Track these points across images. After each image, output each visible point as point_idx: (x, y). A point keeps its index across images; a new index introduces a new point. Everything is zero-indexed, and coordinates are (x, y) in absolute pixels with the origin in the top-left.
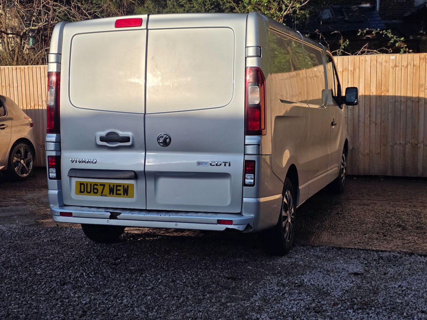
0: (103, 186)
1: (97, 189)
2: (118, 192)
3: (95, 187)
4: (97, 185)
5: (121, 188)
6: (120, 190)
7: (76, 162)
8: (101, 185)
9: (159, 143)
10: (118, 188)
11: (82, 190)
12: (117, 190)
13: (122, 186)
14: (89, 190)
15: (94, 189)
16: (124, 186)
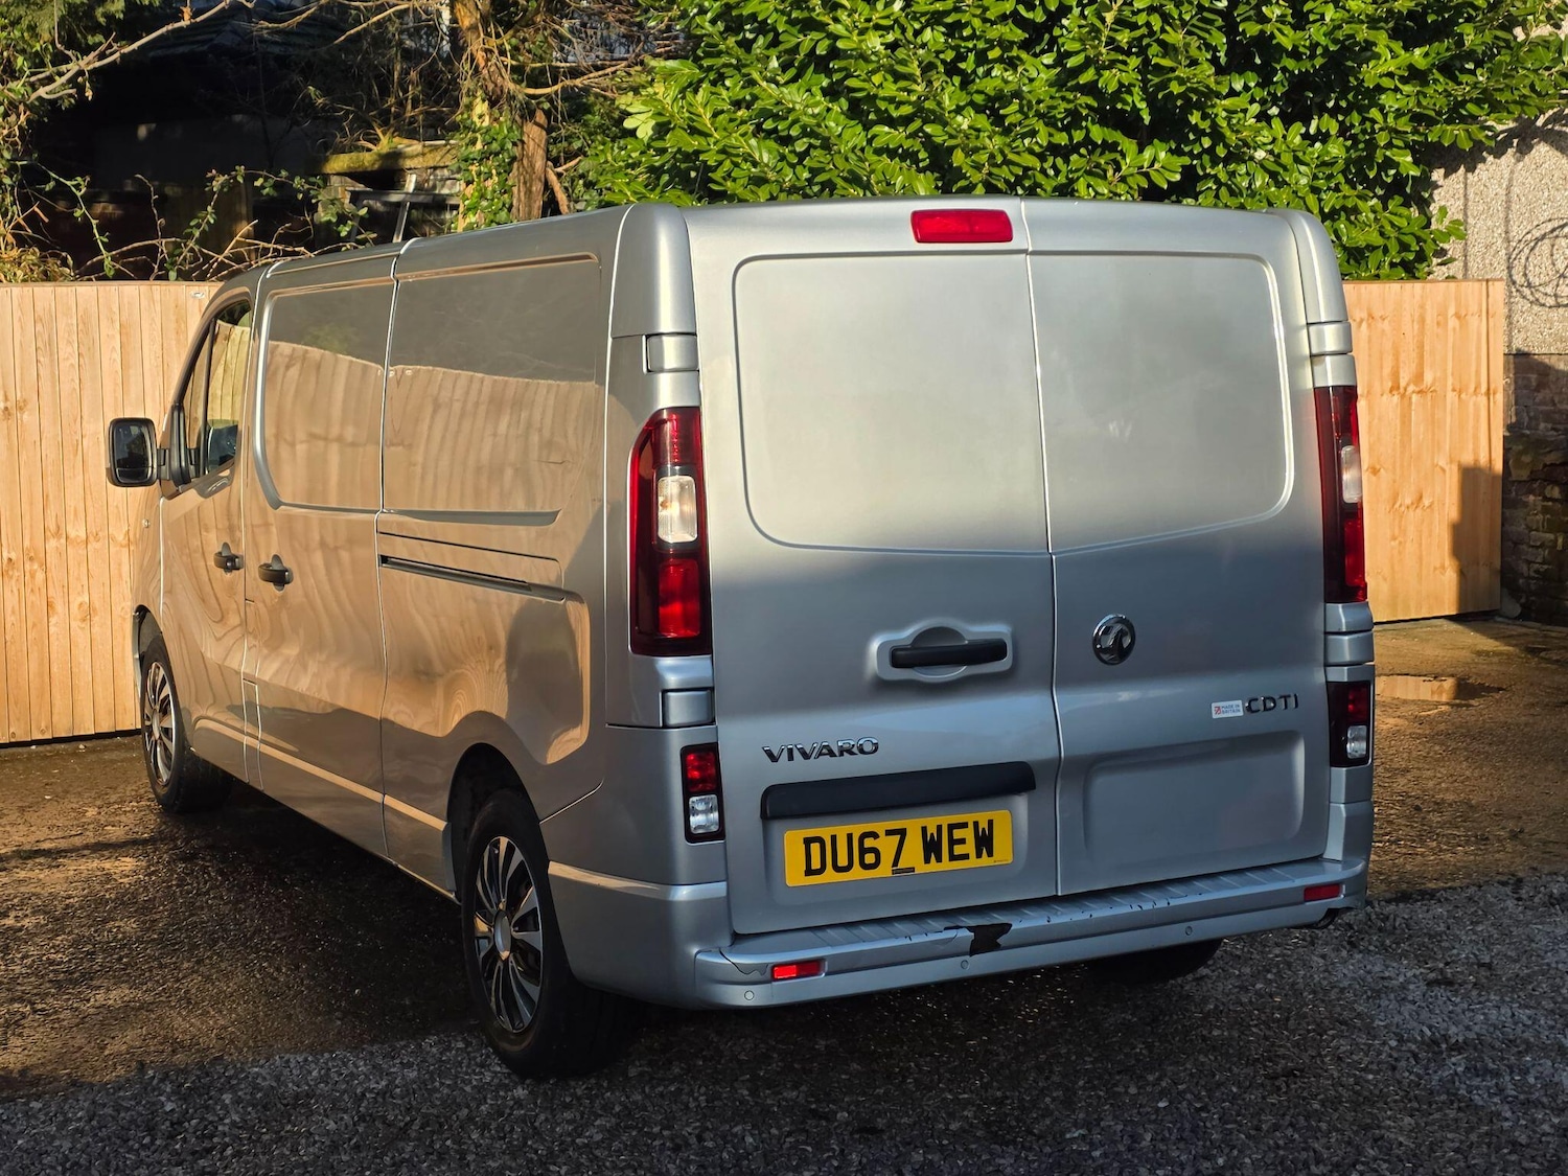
0: (897, 838)
1: (875, 851)
2: (958, 850)
3: (869, 842)
4: (875, 835)
5: (968, 834)
6: (962, 841)
7: (791, 758)
8: (889, 833)
9: (1098, 652)
10: (958, 834)
11: (816, 864)
12: (953, 842)
13: (971, 826)
14: (843, 861)
15: (863, 851)
16: (976, 824)
